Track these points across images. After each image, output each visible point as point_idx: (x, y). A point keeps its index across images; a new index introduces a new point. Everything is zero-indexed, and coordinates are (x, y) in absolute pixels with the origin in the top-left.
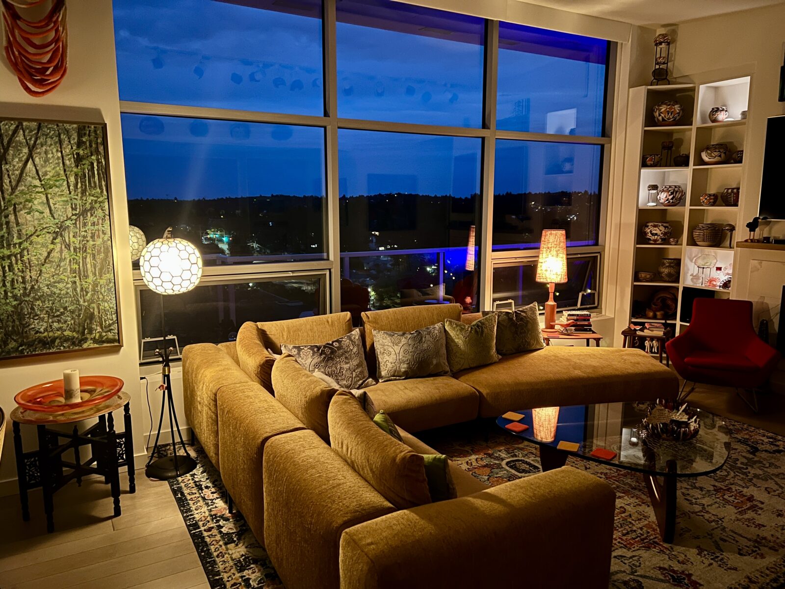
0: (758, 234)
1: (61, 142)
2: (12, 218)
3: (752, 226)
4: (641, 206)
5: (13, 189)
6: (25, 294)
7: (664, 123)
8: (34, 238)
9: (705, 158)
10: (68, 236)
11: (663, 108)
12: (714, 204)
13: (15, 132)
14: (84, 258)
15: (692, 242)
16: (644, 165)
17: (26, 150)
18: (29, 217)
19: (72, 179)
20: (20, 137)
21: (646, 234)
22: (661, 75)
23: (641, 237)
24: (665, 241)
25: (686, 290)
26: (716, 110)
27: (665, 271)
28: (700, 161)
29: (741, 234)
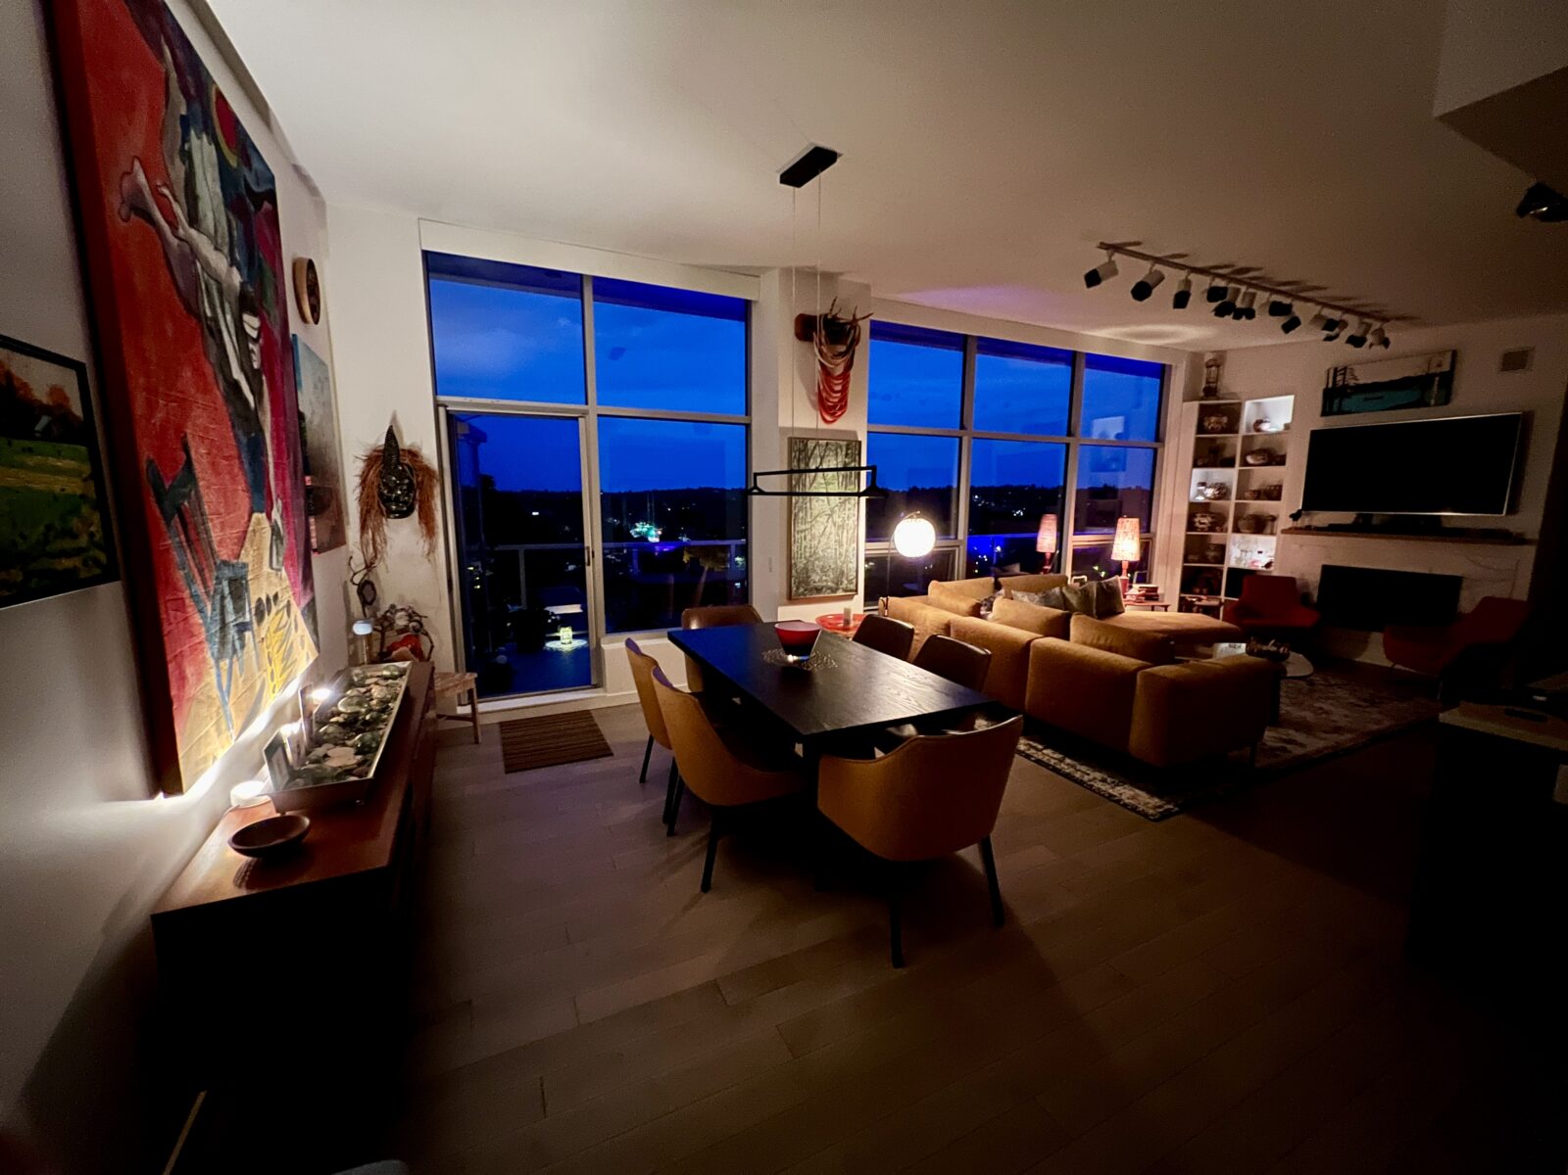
0: (1300, 523)
1: (837, 454)
2: (808, 505)
3: (1295, 517)
4: (1192, 500)
5: (811, 485)
6: (811, 556)
7: (1213, 431)
8: (818, 519)
9: (1250, 460)
10: (835, 516)
11: (1213, 419)
12: (1258, 498)
13: (815, 448)
14: (842, 532)
15: (1236, 530)
16: (1195, 465)
17: (819, 460)
18: (817, 504)
19: (841, 478)
20: (817, 452)
21: (1195, 523)
22: (1211, 392)
23: (1191, 526)
24: (1212, 529)
25: (1231, 571)
26: (1259, 422)
27: (1211, 554)
28: (1245, 463)
29: (1284, 522)
